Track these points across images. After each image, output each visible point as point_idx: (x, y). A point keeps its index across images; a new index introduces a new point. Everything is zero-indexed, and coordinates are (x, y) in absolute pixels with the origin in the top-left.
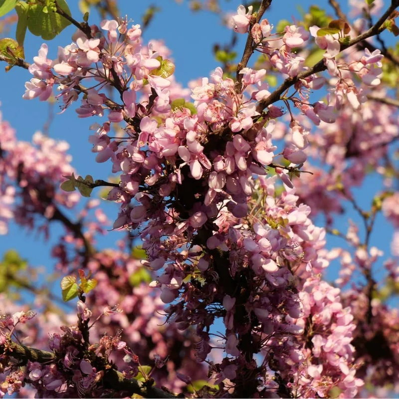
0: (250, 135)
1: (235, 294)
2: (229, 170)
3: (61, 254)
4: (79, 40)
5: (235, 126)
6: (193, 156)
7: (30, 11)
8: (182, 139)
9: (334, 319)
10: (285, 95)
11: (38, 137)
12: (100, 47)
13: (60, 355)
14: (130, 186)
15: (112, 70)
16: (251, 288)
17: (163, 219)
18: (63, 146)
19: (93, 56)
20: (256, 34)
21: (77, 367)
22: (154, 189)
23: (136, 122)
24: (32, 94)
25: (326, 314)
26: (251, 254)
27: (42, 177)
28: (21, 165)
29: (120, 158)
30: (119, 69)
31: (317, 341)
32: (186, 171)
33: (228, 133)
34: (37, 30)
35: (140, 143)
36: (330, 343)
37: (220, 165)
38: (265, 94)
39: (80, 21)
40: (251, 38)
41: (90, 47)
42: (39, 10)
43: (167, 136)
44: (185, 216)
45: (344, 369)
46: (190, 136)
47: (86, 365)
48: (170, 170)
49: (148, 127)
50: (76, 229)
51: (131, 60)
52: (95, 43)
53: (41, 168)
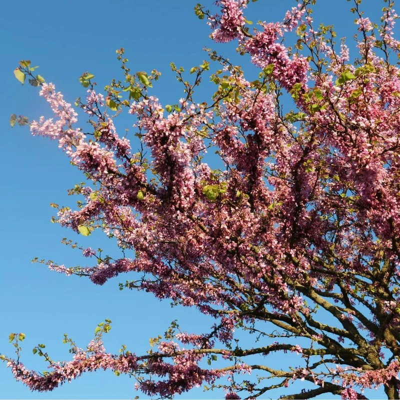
0: (180, 127)
1: (171, 166)
2: (174, 135)
3: (125, 165)
4: (144, 100)
5: (177, 125)
6: (167, 130)
7: (133, 92)
8: (165, 126)
9: (191, 178)
10: (189, 119)
11: (123, 138)
12: (149, 102)
13: (128, 176)
14: (151, 136)
15: (150, 108)
16: (174, 165)
17: (157, 145)
18: (129, 141)
19: (147, 104)
20: (184, 105)
21: (132, 179)
22: (156, 137)
23: (154, 122)
24: (130, 112)
25: (189, 176)
26: (176, 157)
27: (123, 147)
28: (119, 143)
29: (149, 129)
30: (152, 108)
31: (186, 182)
32: (165, 134)
33: (175, 126)
34: (134, 97)
35: (155, 126)
36: (189, 183)
37: (172, 133)
38: (185, 119)
39: (144, 96)
40: (183, 106)
41: (146, 102)
42: (135, 92)
43: (161, 125)
44: (162, 145)
45: (192, 189)
46: (167, 125)
47: (134, 179)
48: (161, 134)
49: (157, 122)
50: (129, 160)
51: (155, 106)
52: (148, 101)
53: (123, 145)
